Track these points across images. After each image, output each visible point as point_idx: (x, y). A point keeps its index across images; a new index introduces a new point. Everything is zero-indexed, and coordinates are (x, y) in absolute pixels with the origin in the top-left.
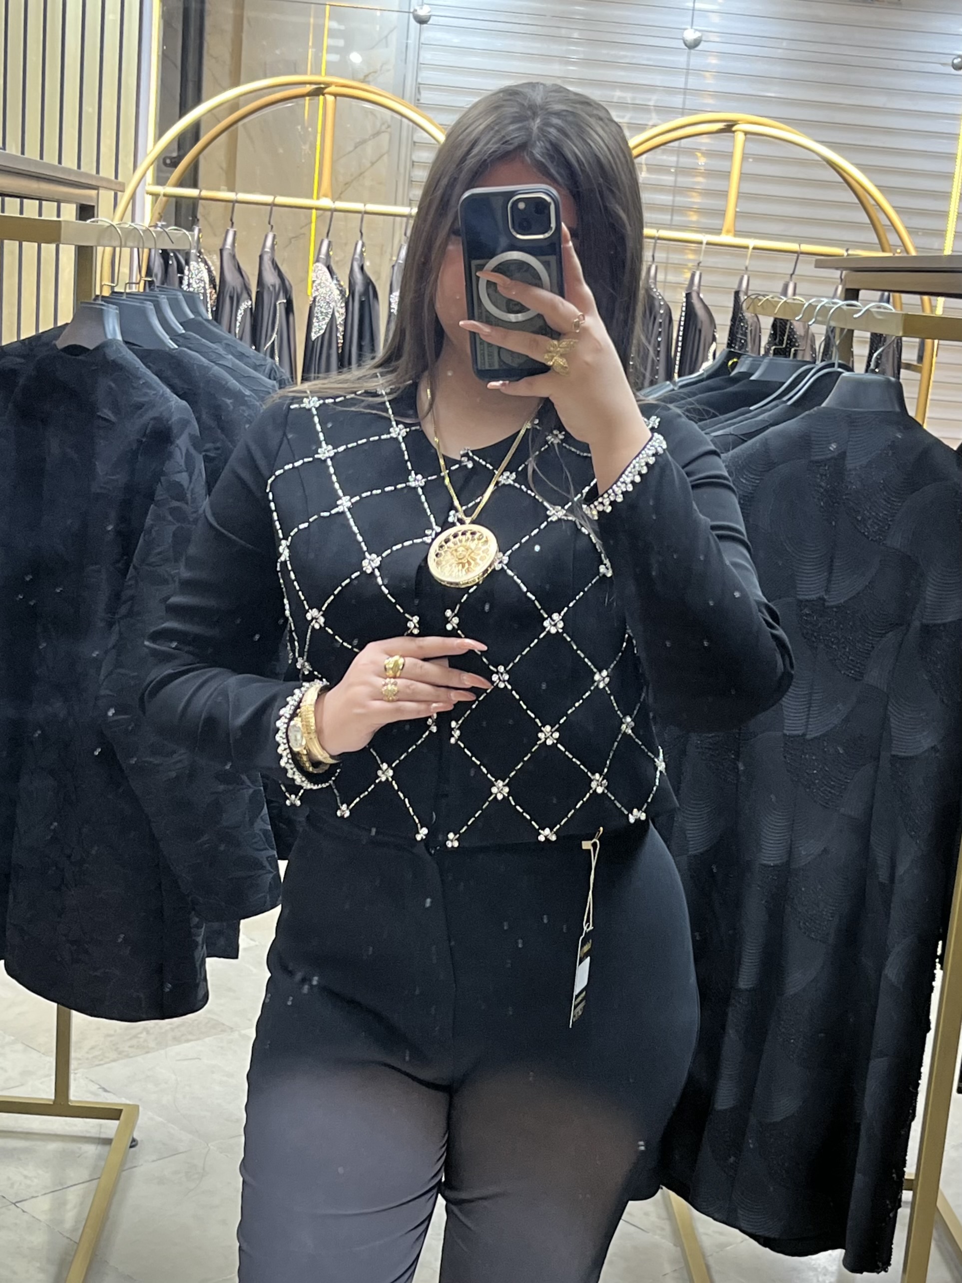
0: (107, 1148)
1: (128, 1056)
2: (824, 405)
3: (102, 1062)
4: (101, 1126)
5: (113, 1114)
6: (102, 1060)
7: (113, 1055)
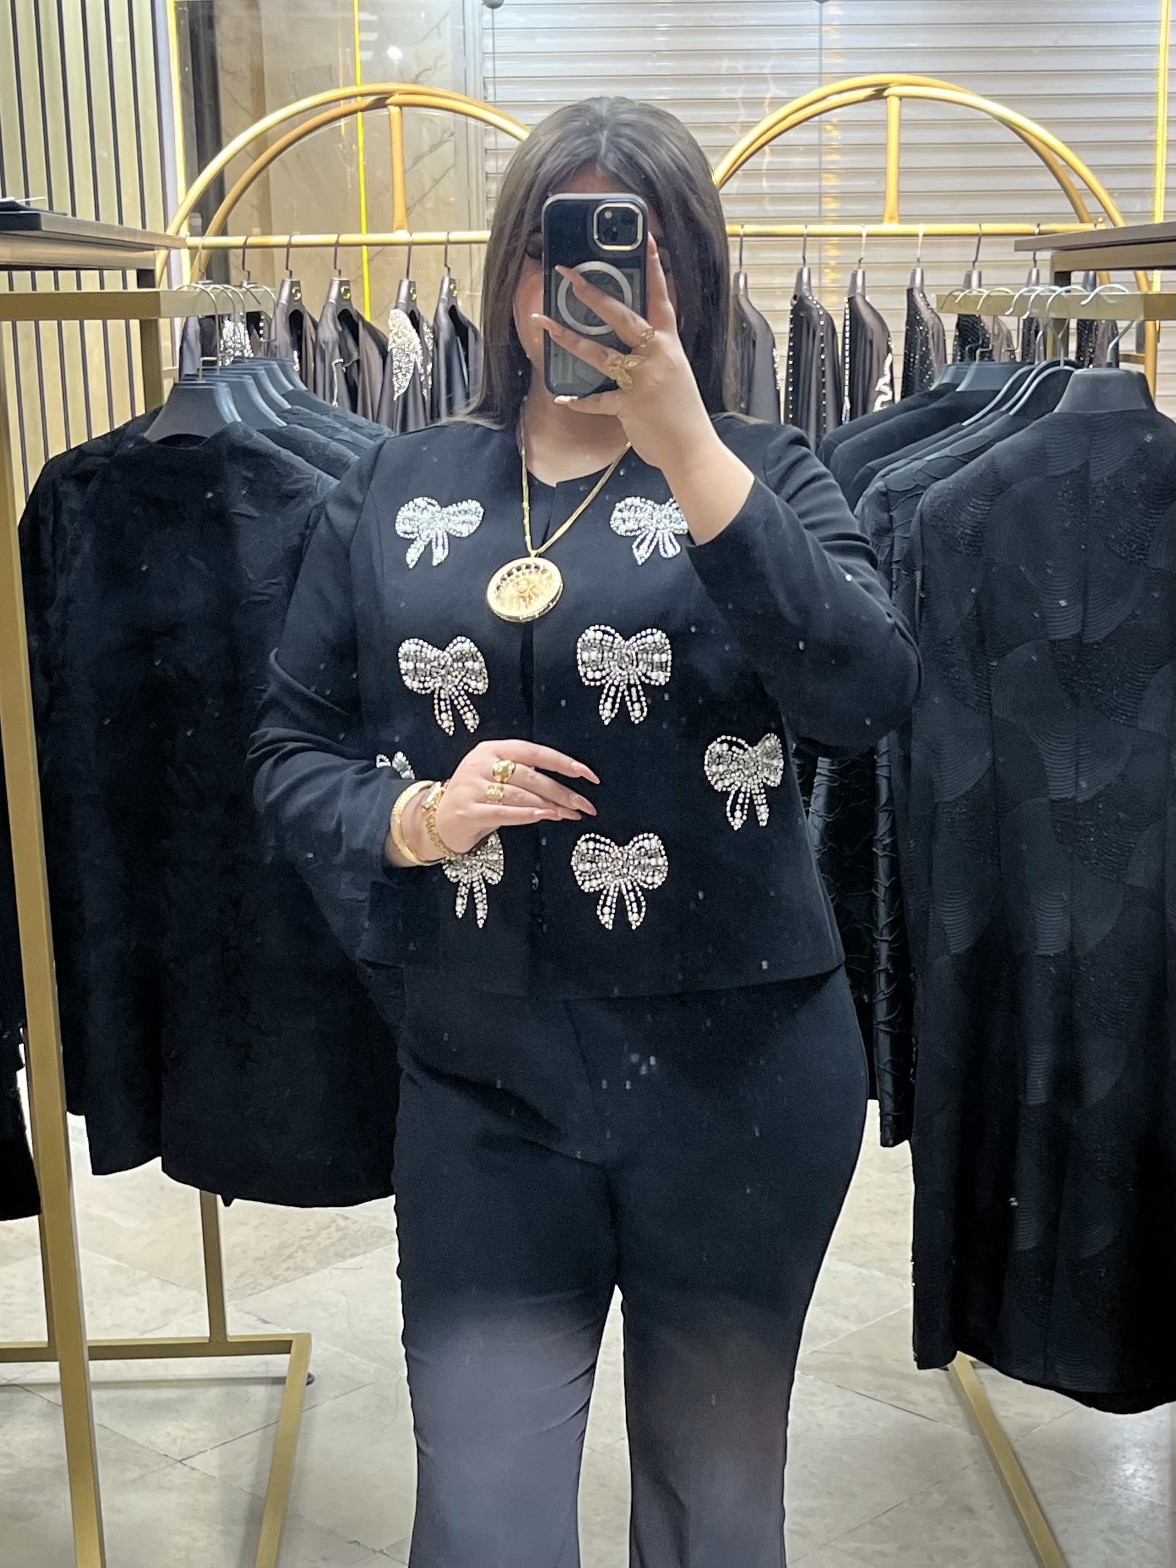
0: (278, 1389)
1: (286, 1281)
2: (1056, 411)
3: (255, 1291)
4: (267, 1363)
5: (282, 1346)
6: (254, 1288)
7: (269, 1281)
